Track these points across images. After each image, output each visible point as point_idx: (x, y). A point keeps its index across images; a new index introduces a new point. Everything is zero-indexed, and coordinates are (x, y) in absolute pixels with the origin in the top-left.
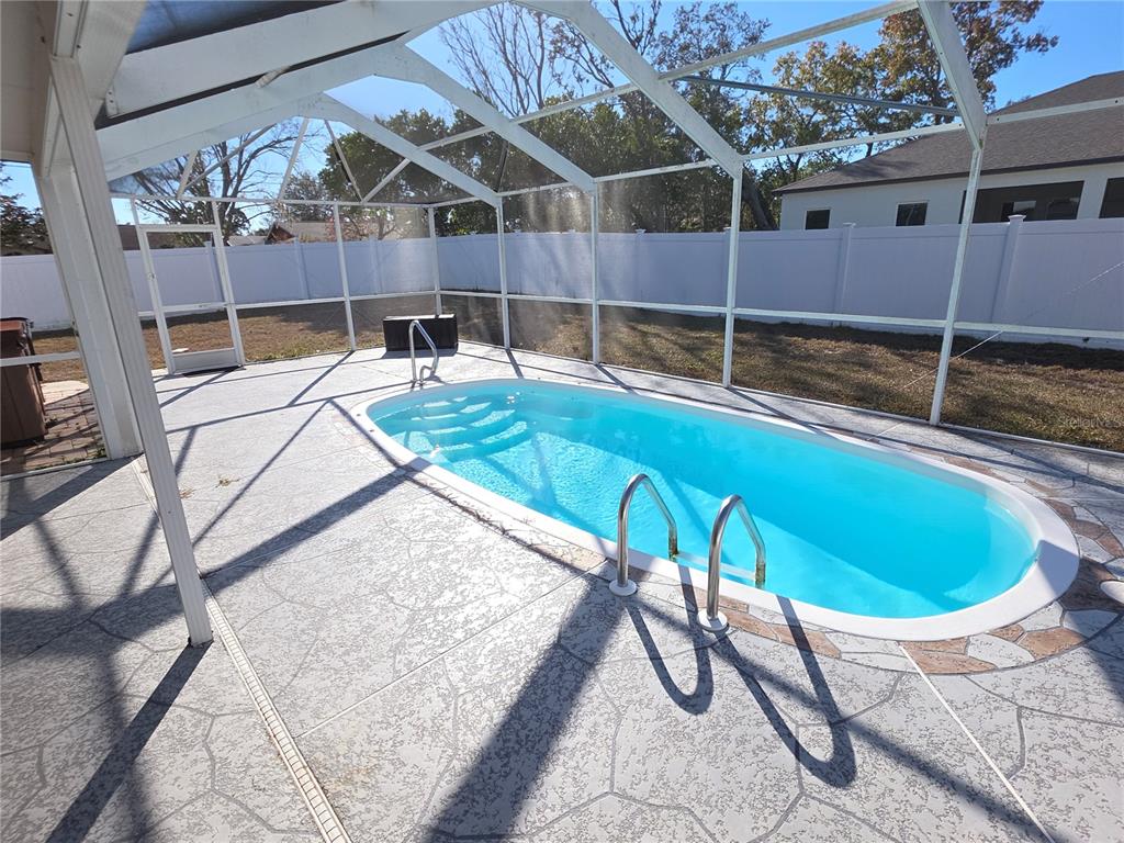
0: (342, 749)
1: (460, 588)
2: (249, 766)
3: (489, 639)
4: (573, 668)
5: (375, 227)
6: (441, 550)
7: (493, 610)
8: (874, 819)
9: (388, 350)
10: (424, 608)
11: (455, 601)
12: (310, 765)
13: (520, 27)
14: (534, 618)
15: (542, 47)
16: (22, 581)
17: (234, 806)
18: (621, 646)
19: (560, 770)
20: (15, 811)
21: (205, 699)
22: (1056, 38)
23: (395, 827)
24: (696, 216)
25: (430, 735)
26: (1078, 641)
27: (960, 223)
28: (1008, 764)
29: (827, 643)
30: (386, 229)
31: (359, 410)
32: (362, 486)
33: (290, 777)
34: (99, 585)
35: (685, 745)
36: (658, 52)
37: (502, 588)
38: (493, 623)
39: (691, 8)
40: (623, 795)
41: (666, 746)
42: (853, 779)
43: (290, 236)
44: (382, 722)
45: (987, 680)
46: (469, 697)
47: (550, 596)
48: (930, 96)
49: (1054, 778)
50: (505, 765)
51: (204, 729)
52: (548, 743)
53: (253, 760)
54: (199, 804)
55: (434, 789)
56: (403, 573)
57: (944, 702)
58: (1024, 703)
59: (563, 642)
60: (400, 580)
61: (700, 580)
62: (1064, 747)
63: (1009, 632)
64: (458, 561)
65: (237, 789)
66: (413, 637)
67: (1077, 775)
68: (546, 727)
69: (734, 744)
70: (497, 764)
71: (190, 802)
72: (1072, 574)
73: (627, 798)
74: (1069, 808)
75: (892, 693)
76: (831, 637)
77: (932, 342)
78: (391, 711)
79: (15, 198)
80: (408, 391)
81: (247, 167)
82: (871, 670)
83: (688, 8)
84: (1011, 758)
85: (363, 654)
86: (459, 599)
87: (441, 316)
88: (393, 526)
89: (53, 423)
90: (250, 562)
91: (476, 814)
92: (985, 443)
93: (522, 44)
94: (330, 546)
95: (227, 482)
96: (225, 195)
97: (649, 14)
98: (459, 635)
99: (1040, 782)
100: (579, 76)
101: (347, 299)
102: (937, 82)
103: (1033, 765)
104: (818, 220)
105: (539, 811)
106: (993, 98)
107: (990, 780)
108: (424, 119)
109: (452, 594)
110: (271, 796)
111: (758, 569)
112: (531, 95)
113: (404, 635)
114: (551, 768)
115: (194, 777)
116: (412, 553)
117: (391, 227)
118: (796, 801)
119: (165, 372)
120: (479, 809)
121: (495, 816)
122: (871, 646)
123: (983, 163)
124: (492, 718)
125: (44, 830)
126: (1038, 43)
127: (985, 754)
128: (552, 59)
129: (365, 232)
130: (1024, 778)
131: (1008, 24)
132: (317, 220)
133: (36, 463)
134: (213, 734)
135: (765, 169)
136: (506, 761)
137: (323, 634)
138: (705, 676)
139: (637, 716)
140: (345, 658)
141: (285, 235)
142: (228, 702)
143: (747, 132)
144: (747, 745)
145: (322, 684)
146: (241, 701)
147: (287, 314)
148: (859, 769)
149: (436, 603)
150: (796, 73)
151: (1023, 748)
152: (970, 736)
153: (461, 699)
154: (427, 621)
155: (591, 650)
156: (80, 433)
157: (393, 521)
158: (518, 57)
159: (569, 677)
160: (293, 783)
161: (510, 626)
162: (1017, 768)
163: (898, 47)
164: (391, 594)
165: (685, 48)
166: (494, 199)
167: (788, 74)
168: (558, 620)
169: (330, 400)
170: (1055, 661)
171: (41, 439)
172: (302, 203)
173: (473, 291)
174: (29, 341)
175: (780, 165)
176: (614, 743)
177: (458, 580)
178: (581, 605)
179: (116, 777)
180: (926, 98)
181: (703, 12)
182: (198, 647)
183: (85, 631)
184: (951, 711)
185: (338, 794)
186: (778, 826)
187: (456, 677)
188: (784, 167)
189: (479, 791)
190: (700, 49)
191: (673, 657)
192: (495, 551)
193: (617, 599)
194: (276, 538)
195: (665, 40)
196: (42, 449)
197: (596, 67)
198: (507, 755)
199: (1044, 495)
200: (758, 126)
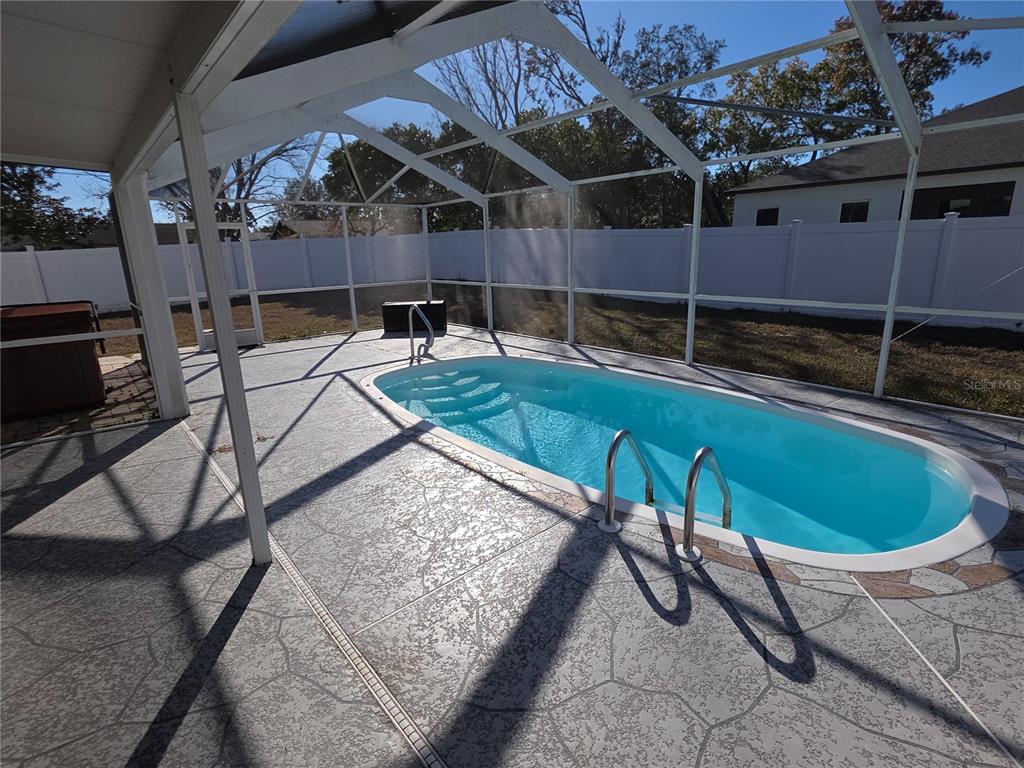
0: (389, 644)
1: (471, 525)
2: (316, 655)
3: (499, 564)
4: (572, 588)
5: (368, 225)
6: (451, 495)
7: (501, 542)
8: (832, 705)
9: (386, 331)
10: (443, 540)
11: (468, 535)
12: (365, 655)
13: (499, 50)
14: (536, 548)
15: (519, 67)
16: (109, 513)
17: (308, 683)
18: (611, 571)
19: (568, 663)
20: (138, 681)
21: (272, 605)
22: (989, 53)
23: (439, 702)
24: (655, 214)
25: (459, 635)
26: (1007, 574)
27: (899, 219)
28: (945, 667)
29: (787, 572)
30: (377, 227)
31: (367, 382)
32: (378, 443)
33: (349, 664)
34: (171, 518)
35: (671, 647)
36: (621, 69)
37: (506, 525)
38: (503, 551)
39: (651, 30)
40: (621, 683)
41: (656, 648)
42: (813, 676)
43: (293, 233)
44: (418, 625)
45: (927, 603)
46: (488, 608)
47: (548, 532)
48: (871, 105)
49: (985, 679)
50: (523, 659)
51: (275, 628)
52: (556, 643)
53: (318, 651)
54: (280, 681)
55: (467, 674)
56: (422, 512)
57: (889, 619)
58: (960, 622)
59: (561, 567)
60: (420, 517)
61: (676, 521)
62: (994, 656)
63: (947, 567)
64: (466, 503)
65: (308, 671)
66: (436, 561)
67: (1005, 677)
68: (554, 631)
69: (712, 647)
70: (516, 658)
71: (273, 679)
72: (1002, 521)
73: (625, 685)
74: (998, 702)
75: (844, 612)
76: (792, 568)
77: (874, 326)
78: (425, 617)
79: (62, 200)
80: (408, 366)
81: (258, 172)
82: (826, 594)
83: (649, 30)
84: (948, 663)
85: (396, 574)
86: (471, 533)
87: (432, 302)
88: (409, 475)
89: (110, 390)
90: (293, 502)
91: (503, 694)
92: (924, 413)
93: (502, 64)
94: (358, 491)
95: (264, 439)
96: (238, 197)
97: (613, 37)
98: (475, 560)
99: (973, 682)
100: (551, 91)
101: (351, 286)
102: (877, 92)
103: (967, 669)
104: (768, 217)
105: (554, 693)
106: (930, 106)
107: (930, 679)
108: (413, 131)
109: (465, 529)
110: (336, 677)
111: (725, 514)
112: (509, 109)
113: (429, 560)
114: (561, 662)
115: (273, 662)
116: (428, 497)
117: (382, 224)
118: (766, 690)
119: (196, 349)
120: (505, 690)
121: (518, 695)
122: (826, 575)
123: (920, 165)
124: (508, 623)
125: (163, 696)
126: (973, 57)
127: (926, 661)
128: (527, 78)
129: (359, 229)
130: (959, 678)
131: (944, 41)
132: (316, 218)
133: (102, 422)
134: (283, 631)
135: (719, 172)
136: (523, 655)
137: (361, 558)
138: (683, 596)
139: (629, 625)
140: (382, 577)
141: (289, 232)
142: (292, 608)
143: (702, 139)
144: (723, 648)
145: (366, 596)
146: (301, 607)
147: (294, 300)
148: (818, 669)
149: (453, 536)
150: (749, 85)
151: (958, 655)
152: (913, 646)
153: (481, 609)
154: (446, 550)
155: (586, 573)
156: (133, 399)
157: (408, 472)
158: (498, 75)
159: (570, 594)
160: (353, 668)
161: (516, 555)
162: (953, 671)
163: (842, 62)
164: (414, 529)
165: (645, 65)
166: (481, 200)
167: (742, 86)
168: (556, 550)
169: (339, 374)
170: (986, 590)
171: (102, 403)
172: (302, 204)
173: (460, 280)
174: (95, 319)
175: (732, 168)
176: (612, 644)
177: (468, 519)
178: (574, 539)
179: (212, 660)
180: (867, 107)
181: (663, 33)
182: (260, 566)
183: (167, 553)
184: (896, 627)
185: (390, 677)
186: (751, 708)
187: (475, 592)
188: (736, 170)
189: (504, 677)
190: (659, 66)
191: (656, 580)
192: (498, 496)
193: (605, 535)
194: (311, 483)
195: (627, 57)
196: (105, 411)
197: (566, 83)
198: (524, 651)
199: (978, 457)
200: (712, 134)
